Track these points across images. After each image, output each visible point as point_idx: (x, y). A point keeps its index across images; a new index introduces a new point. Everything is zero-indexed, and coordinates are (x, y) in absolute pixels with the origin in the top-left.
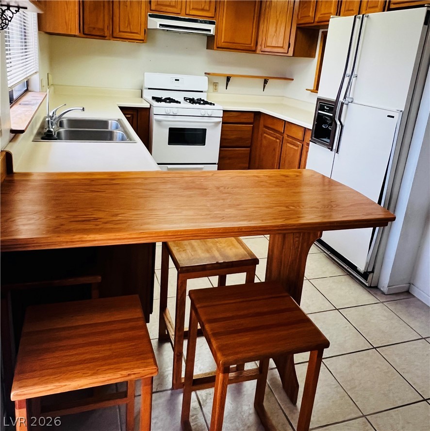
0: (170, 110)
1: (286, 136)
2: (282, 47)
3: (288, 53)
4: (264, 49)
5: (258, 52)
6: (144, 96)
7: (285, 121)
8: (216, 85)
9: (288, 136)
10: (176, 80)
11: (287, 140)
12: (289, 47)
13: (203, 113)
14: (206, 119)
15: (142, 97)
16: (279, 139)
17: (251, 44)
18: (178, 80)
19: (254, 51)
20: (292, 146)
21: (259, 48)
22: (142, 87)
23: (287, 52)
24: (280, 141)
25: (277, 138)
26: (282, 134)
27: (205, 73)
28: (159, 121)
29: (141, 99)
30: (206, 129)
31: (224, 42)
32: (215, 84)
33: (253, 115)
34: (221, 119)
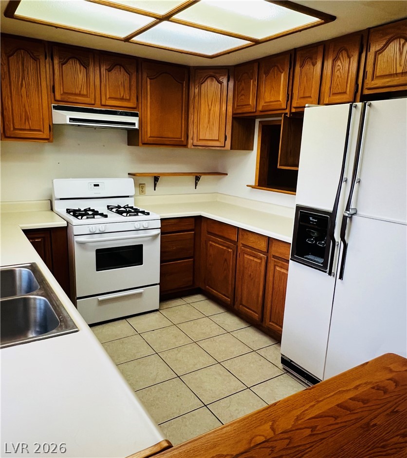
0: (96, 228)
1: (241, 245)
2: (218, 140)
3: (225, 146)
4: (195, 143)
5: (189, 146)
6: (56, 208)
7: (238, 228)
8: (142, 187)
9: (244, 246)
10: (95, 185)
11: (243, 250)
12: (226, 140)
13: (138, 225)
14: (141, 234)
15: (52, 209)
16: (231, 249)
17: (181, 138)
18: (98, 185)
19: (185, 146)
20: (251, 258)
21: (190, 141)
22: (51, 196)
23: (223, 145)
24: (233, 251)
25: (228, 247)
26: (235, 243)
27: (129, 174)
28: (81, 244)
29: (51, 213)
30: (142, 245)
31: (150, 137)
32: (141, 185)
33: (193, 220)
34: (159, 231)
